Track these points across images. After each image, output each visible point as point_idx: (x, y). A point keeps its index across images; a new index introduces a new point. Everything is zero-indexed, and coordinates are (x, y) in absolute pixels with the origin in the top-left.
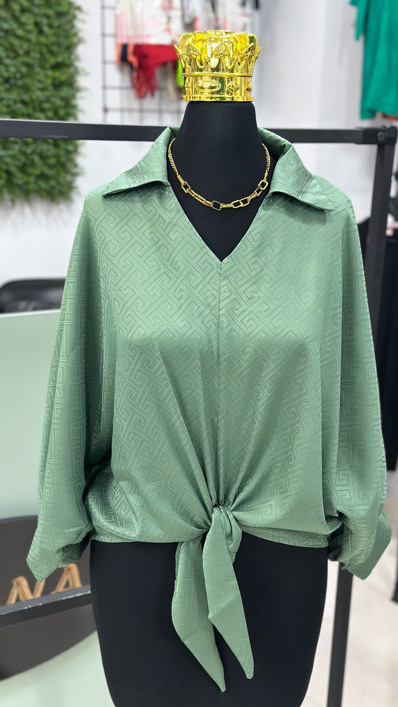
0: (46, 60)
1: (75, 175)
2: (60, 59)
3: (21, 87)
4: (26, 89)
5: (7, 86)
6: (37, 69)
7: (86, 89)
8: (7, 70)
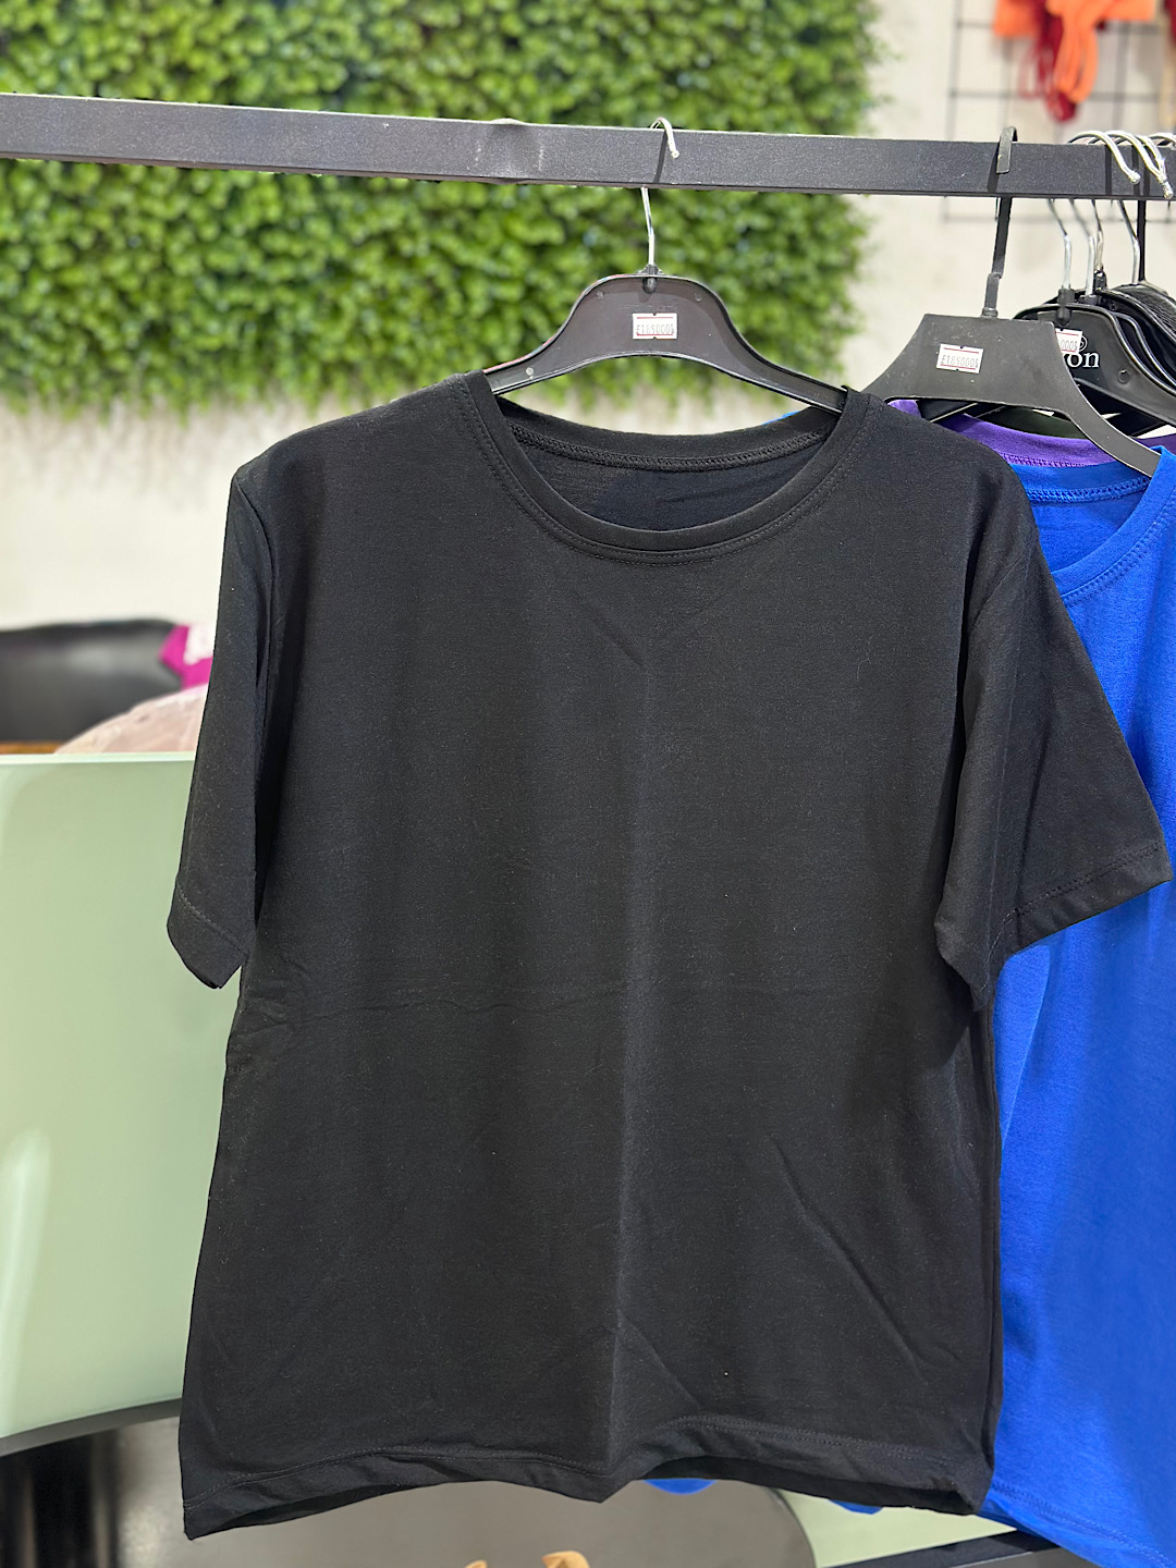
0: (781, 17)
1: (842, 331)
2: (819, 15)
3: (708, 94)
4: (721, 99)
5: (671, 91)
6: (757, 45)
7: (888, 99)
8: (671, 49)
